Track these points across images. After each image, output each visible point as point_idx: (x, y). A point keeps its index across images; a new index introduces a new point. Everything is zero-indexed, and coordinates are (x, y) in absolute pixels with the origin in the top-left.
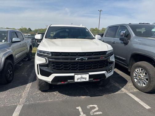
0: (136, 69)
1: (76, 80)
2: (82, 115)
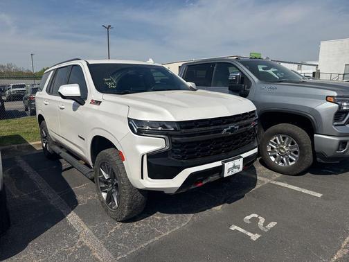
1: (226, 174)
2: (255, 237)
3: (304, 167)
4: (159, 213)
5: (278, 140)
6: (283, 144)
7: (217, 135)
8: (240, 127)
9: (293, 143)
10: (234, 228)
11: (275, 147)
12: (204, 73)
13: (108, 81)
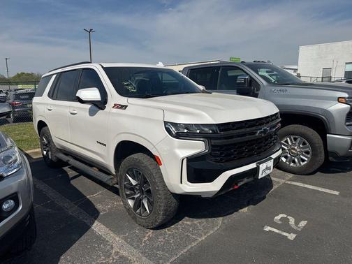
0: (282, 139)
1: (260, 176)
2: (292, 237)
3: (316, 167)
4: (187, 218)
5: (289, 141)
6: (295, 145)
7: (252, 137)
8: (270, 129)
9: (304, 144)
10: (267, 229)
11: (286, 148)
13: (127, 85)
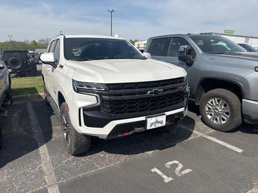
0: (209, 100)
1: (149, 127)
3: (233, 126)
4: (103, 152)
5: (214, 102)
6: (218, 105)
7: (142, 96)
8: (164, 91)
9: (225, 106)
10: (155, 170)
11: (211, 108)
12: (163, 45)
13: (75, 51)
